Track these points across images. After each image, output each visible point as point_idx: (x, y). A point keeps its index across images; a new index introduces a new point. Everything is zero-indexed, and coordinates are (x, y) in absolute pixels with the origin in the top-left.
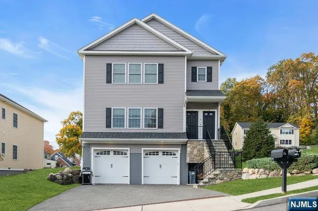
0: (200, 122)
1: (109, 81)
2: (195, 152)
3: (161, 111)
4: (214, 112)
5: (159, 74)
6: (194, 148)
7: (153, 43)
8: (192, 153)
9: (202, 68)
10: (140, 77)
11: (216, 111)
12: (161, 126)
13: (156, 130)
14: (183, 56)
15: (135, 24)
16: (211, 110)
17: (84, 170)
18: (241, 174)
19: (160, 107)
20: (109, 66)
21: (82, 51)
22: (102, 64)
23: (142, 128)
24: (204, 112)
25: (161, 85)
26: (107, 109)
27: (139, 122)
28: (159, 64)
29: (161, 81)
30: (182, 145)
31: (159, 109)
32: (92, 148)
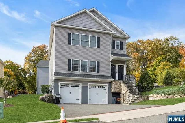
0: (117, 71)
1: (70, 43)
2: (117, 87)
3: (98, 63)
4: (123, 66)
5: (97, 42)
6: (116, 84)
7: (94, 25)
8: (115, 87)
9: (118, 42)
10: (87, 43)
11: (124, 65)
12: (98, 72)
13: (96, 73)
14: (110, 34)
15: (85, 12)
16: (122, 65)
17: (57, 95)
18: (148, 97)
19: (98, 61)
20: (70, 34)
21: (54, 23)
22: (66, 33)
23: (88, 72)
24: (119, 66)
25: (98, 48)
26: (68, 59)
27: (87, 68)
28: (97, 37)
29: (99, 46)
30: (109, 82)
31: (97, 62)
32: (60, 82)
